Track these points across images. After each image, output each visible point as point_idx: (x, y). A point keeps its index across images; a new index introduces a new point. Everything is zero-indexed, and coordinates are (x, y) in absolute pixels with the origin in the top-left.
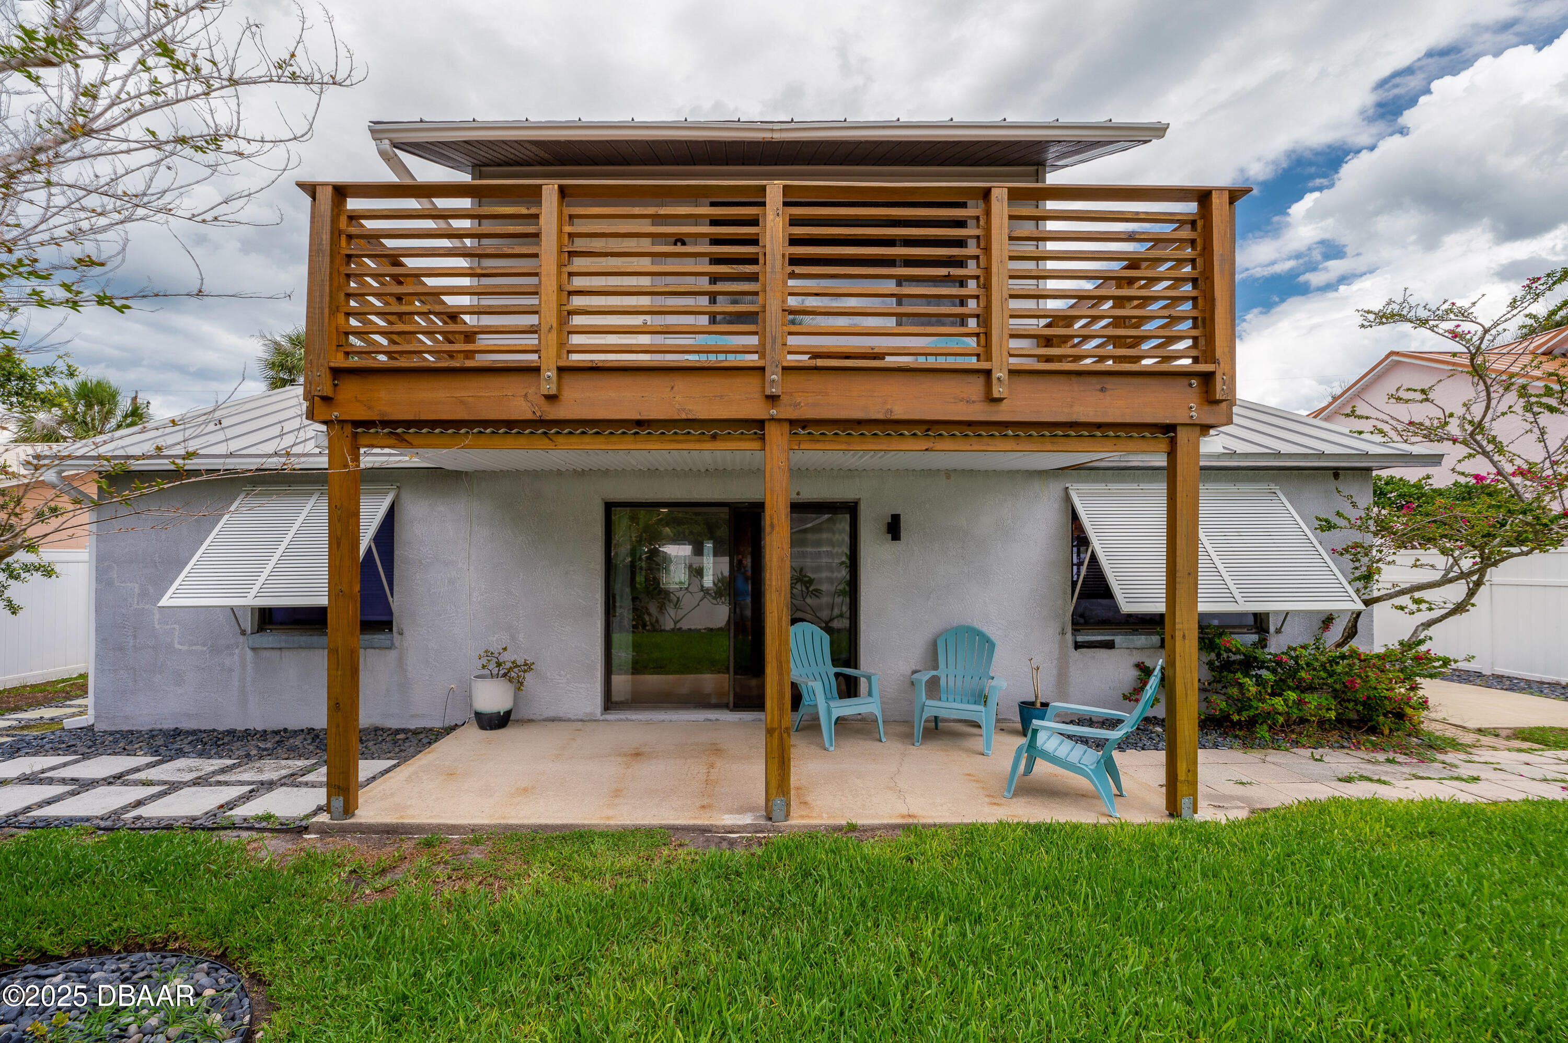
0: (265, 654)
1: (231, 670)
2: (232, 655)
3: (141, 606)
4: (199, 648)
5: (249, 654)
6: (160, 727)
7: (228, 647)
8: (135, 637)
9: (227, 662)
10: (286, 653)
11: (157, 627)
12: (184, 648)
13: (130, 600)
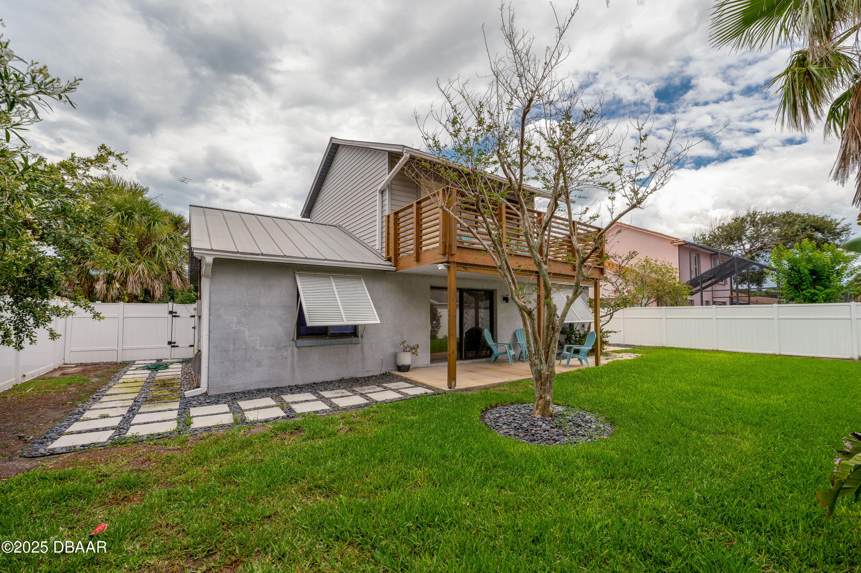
0: (303, 349)
1: (286, 358)
2: (287, 350)
3: (238, 328)
4: (270, 348)
5: (296, 349)
6: (248, 389)
7: (285, 347)
8: (234, 344)
9: (285, 354)
10: (313, 348)
11: (247, 338)
12: (263, 348)
13: (231, 325)
